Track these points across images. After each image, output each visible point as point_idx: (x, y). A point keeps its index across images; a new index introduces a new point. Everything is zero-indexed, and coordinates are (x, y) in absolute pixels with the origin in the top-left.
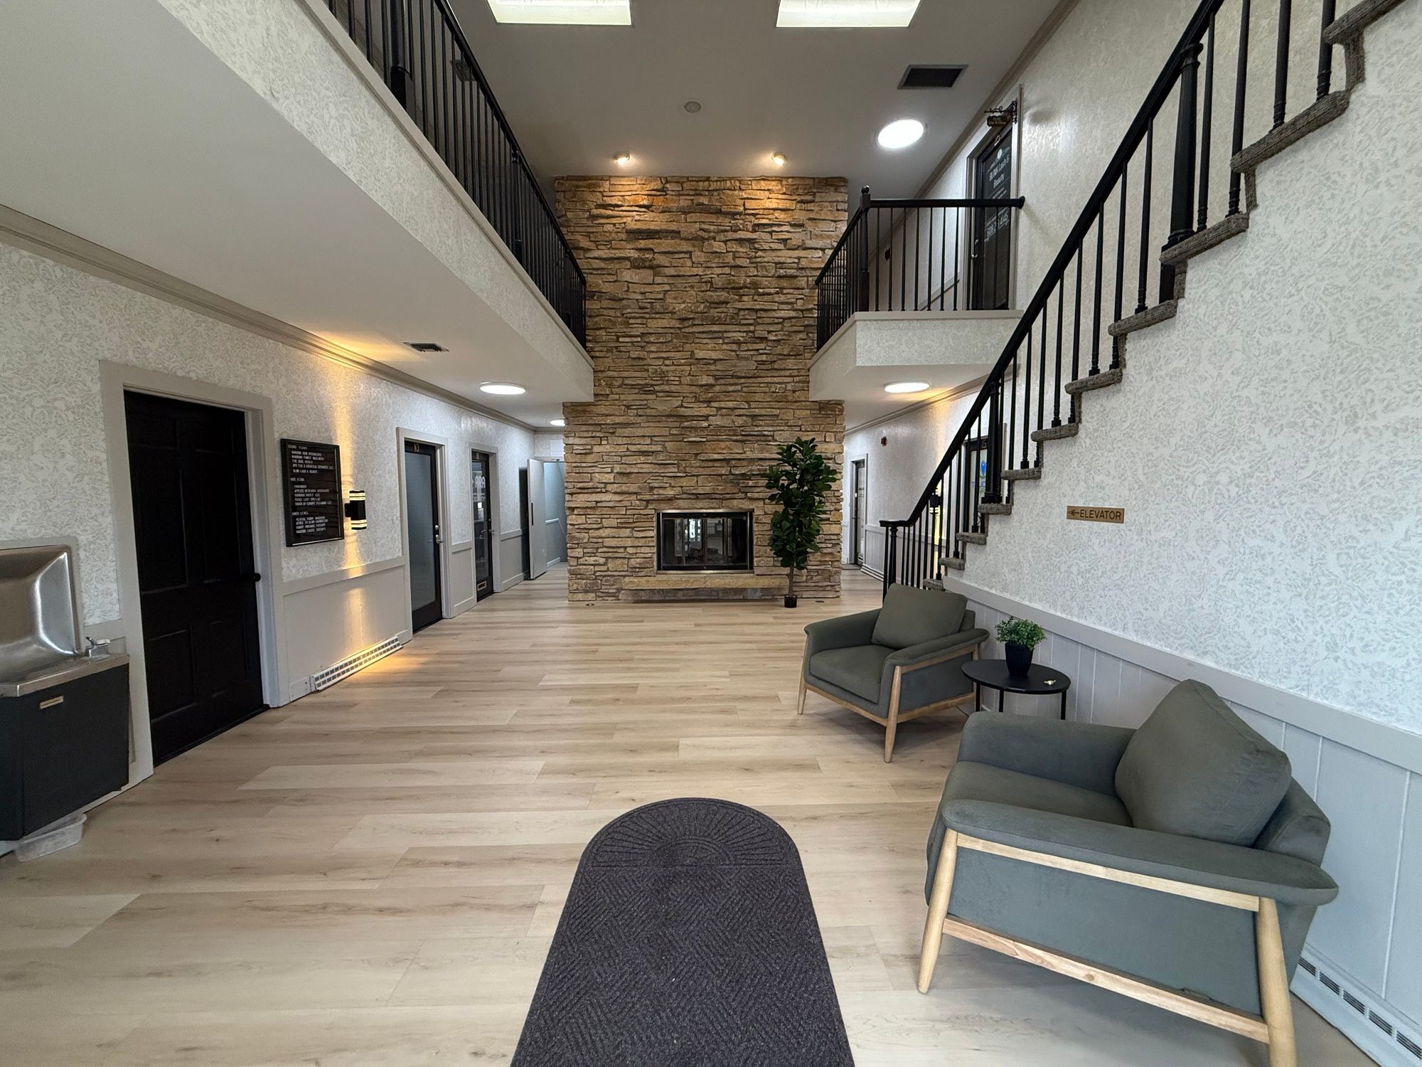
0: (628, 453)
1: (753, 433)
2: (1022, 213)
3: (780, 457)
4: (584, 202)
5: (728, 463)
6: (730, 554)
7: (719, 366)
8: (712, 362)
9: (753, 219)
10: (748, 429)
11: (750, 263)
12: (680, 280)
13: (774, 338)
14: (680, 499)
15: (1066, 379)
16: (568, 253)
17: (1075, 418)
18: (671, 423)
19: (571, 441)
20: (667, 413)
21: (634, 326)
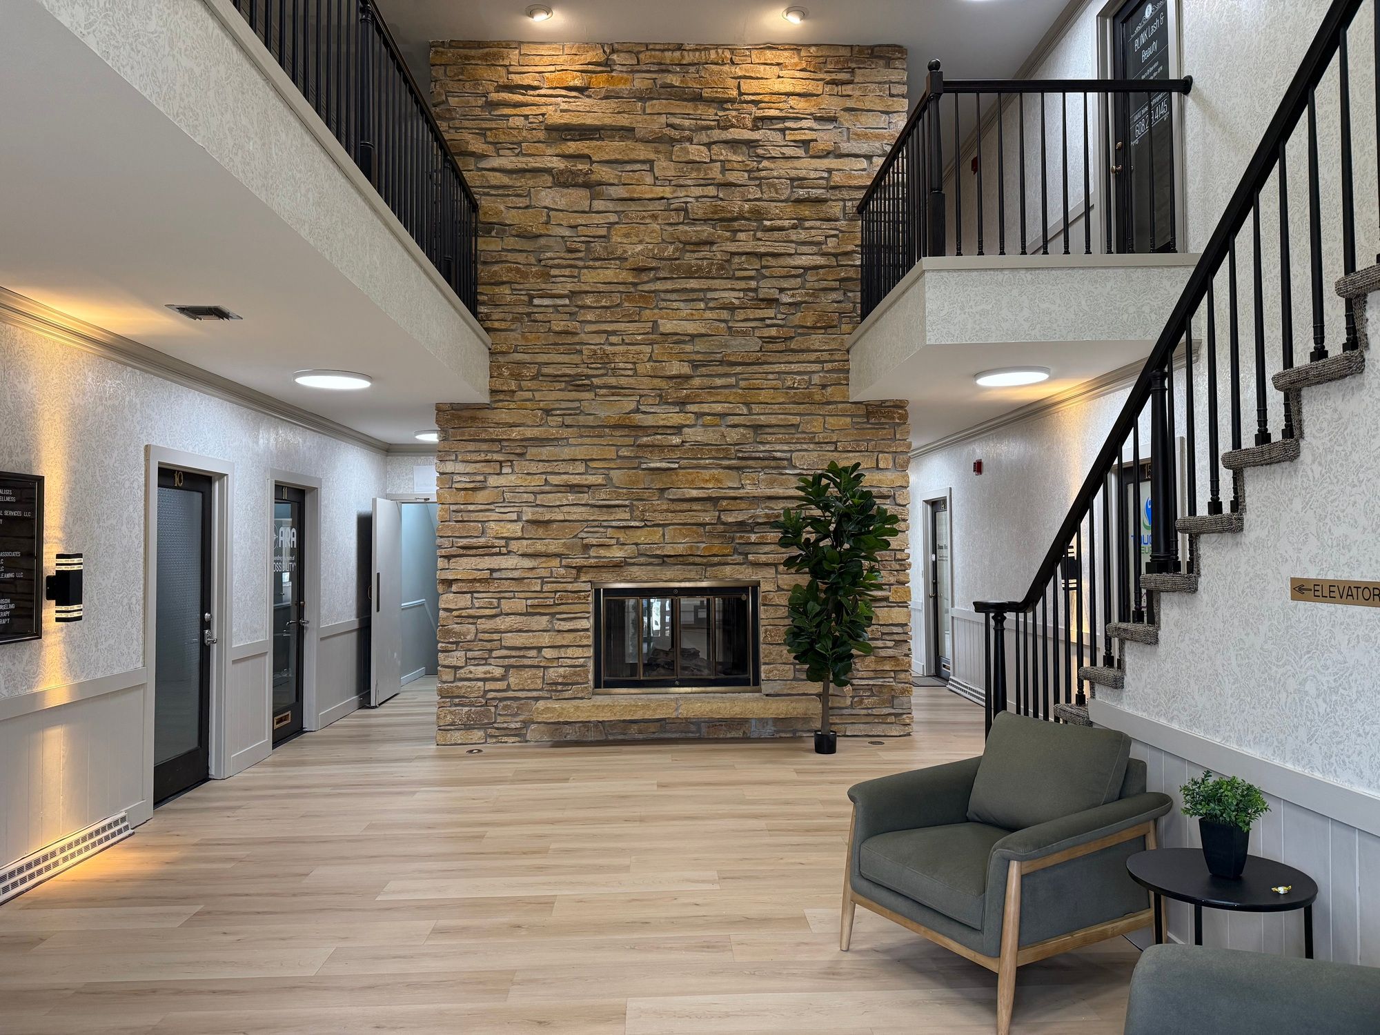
0: (547, 488)
1: (757, 455)
2: (1189, 101)
3: (801, 493)
4: (476, 81)
5: (715, 506)
6: (720, 658)
7: (699, 346)
8: (687, 338)
9: (754, 109)
10: (747, 448)
11: (750, 179)
12: (633, 206)
13: (791, 301)
14: (634, 564)
15: (1274, 366)
16: (451, 163)
17: (1292, 430)
18: (619, 437)
19: (449, 467)
20: (612, 422)
21: (558, 279)
